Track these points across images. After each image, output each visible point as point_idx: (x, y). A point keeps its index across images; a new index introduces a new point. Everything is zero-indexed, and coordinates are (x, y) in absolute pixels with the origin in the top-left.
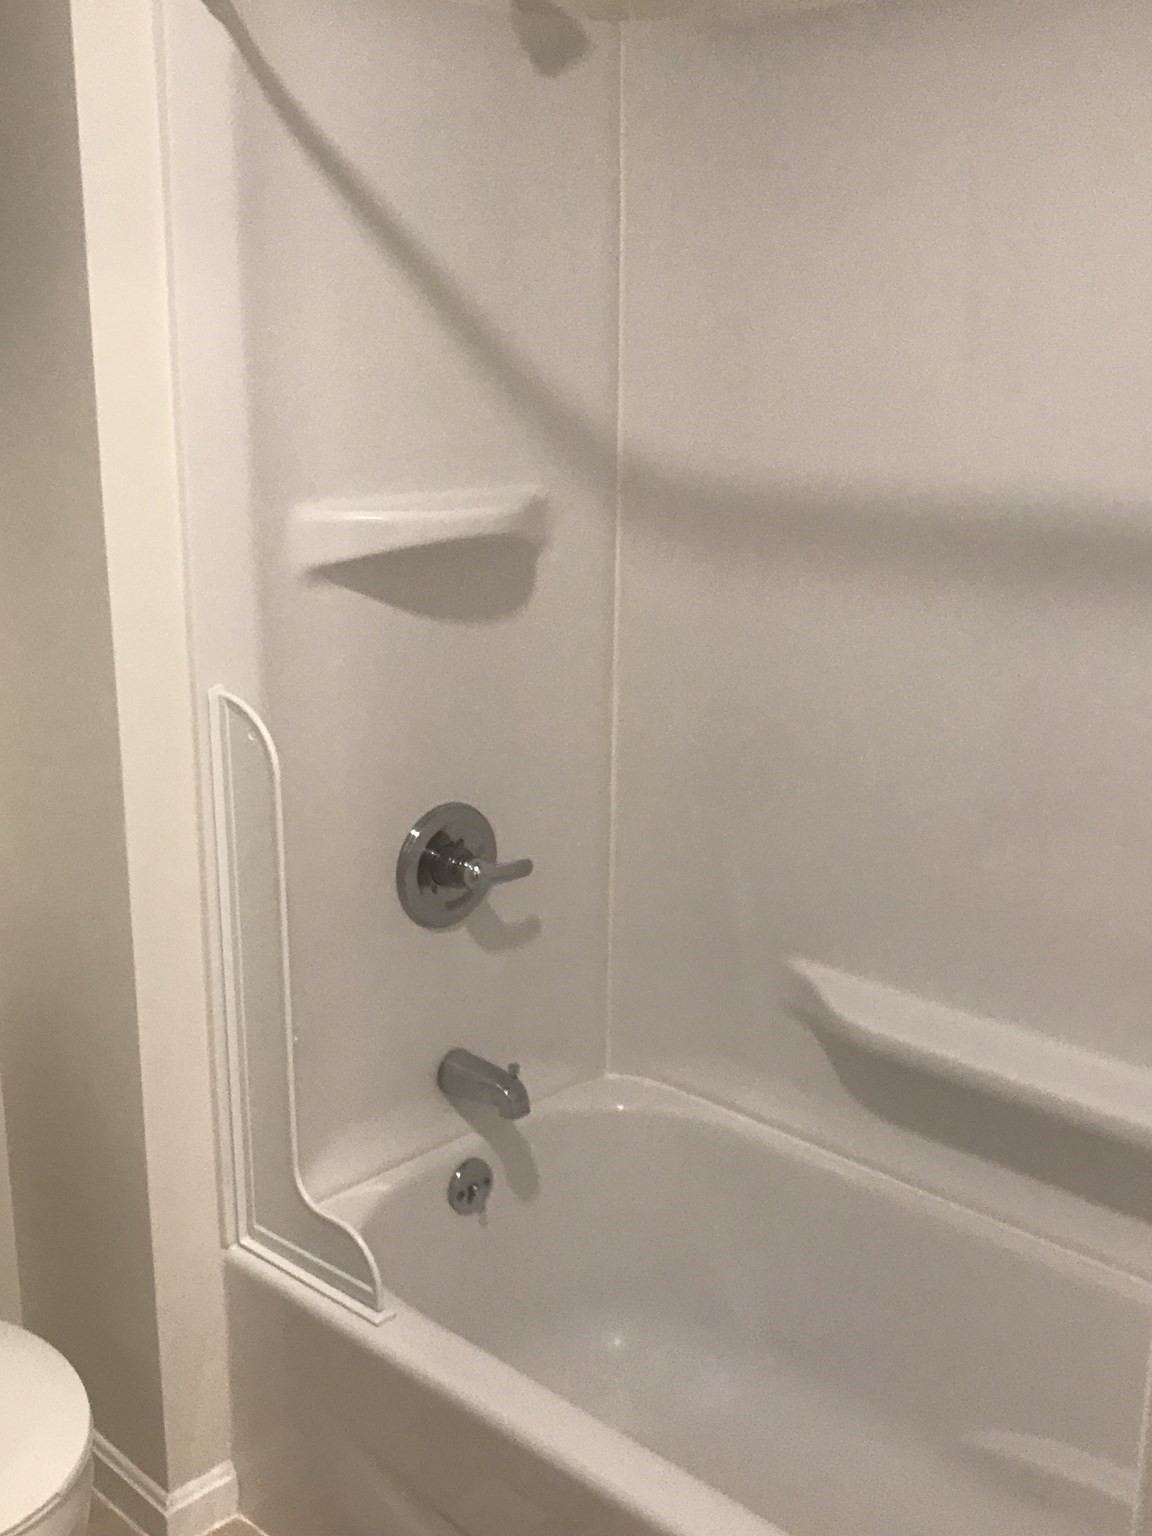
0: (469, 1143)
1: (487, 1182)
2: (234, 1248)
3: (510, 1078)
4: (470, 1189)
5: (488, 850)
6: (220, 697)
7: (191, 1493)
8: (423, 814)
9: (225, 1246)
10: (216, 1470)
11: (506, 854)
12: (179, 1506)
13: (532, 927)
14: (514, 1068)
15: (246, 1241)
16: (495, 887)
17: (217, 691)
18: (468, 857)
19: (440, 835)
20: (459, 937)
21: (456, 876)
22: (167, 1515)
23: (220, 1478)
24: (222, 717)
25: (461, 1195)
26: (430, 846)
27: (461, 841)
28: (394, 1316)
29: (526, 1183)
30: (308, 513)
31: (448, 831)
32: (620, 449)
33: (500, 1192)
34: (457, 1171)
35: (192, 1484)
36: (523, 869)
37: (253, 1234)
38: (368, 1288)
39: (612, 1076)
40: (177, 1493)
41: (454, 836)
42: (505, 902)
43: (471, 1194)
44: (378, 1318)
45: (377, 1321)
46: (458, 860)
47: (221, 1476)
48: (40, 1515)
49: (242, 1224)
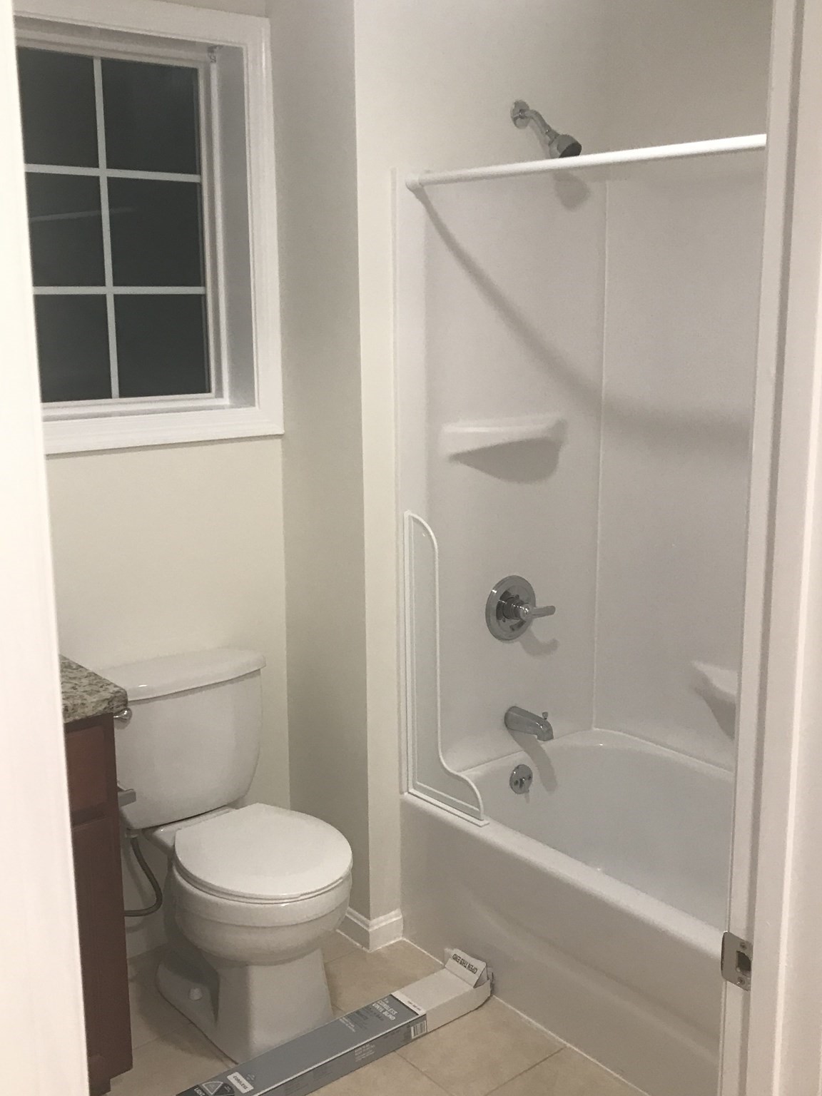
0: (520, 757)
1: (530, 778)
2: (406, 794)
3: (543, 721)
4: (521, 780)
5: (531, 599)
6: (409, 516)
7: (382, 922)
8: (500, 580)
9: (402, 793)
10: (393, 913)
11: (540, 603)
12: (376, 927)
13: (553, 646)
14: (545, 714)
15: (412, 790)
16: (535, 619)
17: (408, 513)
18: (522, 603)
19: (506, 593)
20: (516, 646)
21: (516, 614)
22: (370, 930)
23: (395, 917)
24: (410, 523)
25: (517, 782)
26: (501, 598)
27: (518, 596)
28: (488, 824)
29: (550, 783)
30: (449, 429)
31: (510, 591)
32: (603, 396)
33: (536, 785)
34: (514, 771)
35: (382, 918)
36: (550, 611)
37: (415, 787)
38: (478, 810)
39: (595, 729)
40: (374, 921)
41: (514, 593)
42: (539, 629)
43: (522, 782)
44: (481, 823)
45: (481, 825)
46: (517, 605)
47: (396, 916)
48: (336, 884)
49: (410, 782)
